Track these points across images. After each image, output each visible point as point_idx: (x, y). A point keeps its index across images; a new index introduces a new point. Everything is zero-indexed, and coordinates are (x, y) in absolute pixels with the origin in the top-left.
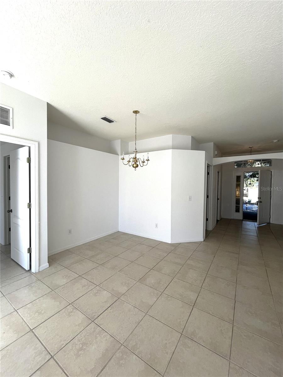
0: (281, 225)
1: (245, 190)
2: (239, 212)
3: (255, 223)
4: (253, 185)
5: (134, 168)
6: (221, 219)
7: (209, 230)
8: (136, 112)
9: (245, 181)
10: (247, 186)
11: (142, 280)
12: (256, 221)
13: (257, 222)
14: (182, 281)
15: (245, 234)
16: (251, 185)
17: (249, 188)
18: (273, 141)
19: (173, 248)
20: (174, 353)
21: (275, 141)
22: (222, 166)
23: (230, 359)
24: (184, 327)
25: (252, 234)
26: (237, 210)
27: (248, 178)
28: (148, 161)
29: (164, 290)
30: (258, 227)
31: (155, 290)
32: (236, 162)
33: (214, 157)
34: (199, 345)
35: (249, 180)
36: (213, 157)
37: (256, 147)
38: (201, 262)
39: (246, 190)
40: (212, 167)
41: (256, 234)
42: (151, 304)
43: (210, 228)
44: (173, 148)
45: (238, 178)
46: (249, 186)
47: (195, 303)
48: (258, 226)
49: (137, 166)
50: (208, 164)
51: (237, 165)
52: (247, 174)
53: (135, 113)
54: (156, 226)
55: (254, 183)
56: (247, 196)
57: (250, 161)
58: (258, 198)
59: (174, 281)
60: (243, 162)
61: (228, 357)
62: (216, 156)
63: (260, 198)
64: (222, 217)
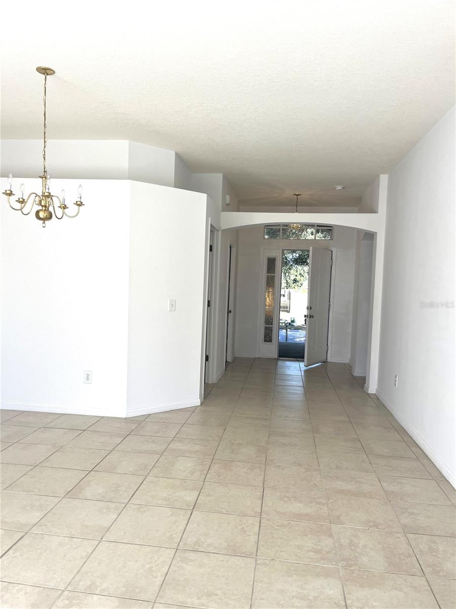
0: (344, 363)
1: (284, 296)
2: (270, 341)
3: (301, 363)
4: (302, 284)
5: (42, 222)
6: (235, 359)
7: (210, 382)
8: (45, 71)
9: (285, 274)
10: (288, 286)
11: (73, 493)
12: (301, 359)
13: (303, 361)
14: (165, 479)
15: (281, 384)
16: (297, 283)
17: (292, 291)
18: (335, 188)
19: (134, 426)
20: (167, 574)
21: (339, 188)
22: (238, 232)
23: (257, 556)
24: (179, 540)
25: (294, 383)
26: (268, 338)
27: (291, 265)
28: (79, 205)
29: (130, 500)
30: (306, 371)
31: (109, 503)
32: (267, 226)
33: (223, 210)
34: (208, 554)
35: (292, 271)
36: (221, 209)
37: (305, 195)
38: (200, 443)
39: (286, 295)
40: (220, 233)
41: (301, 384)
42: (106, 526)
43: (213, 379)
44: (129, 178)
45: (271, 262)
46: (293, 286)
47: (195, 505)
48: (306, 368)
49: (50, 217)
50: (211, 225)
51: (268, 233)
52: (290, 256)
53: (44, 74)
54: (88, 379)
55: (302, 278)
56: (287, 310)
57: (295, 225)
58: (308, 308)
59: (148, 481)
60: (281, 228)
61: (254, 554)
62: (228, 208)
63: (311, 308)
64: (237, 356)
